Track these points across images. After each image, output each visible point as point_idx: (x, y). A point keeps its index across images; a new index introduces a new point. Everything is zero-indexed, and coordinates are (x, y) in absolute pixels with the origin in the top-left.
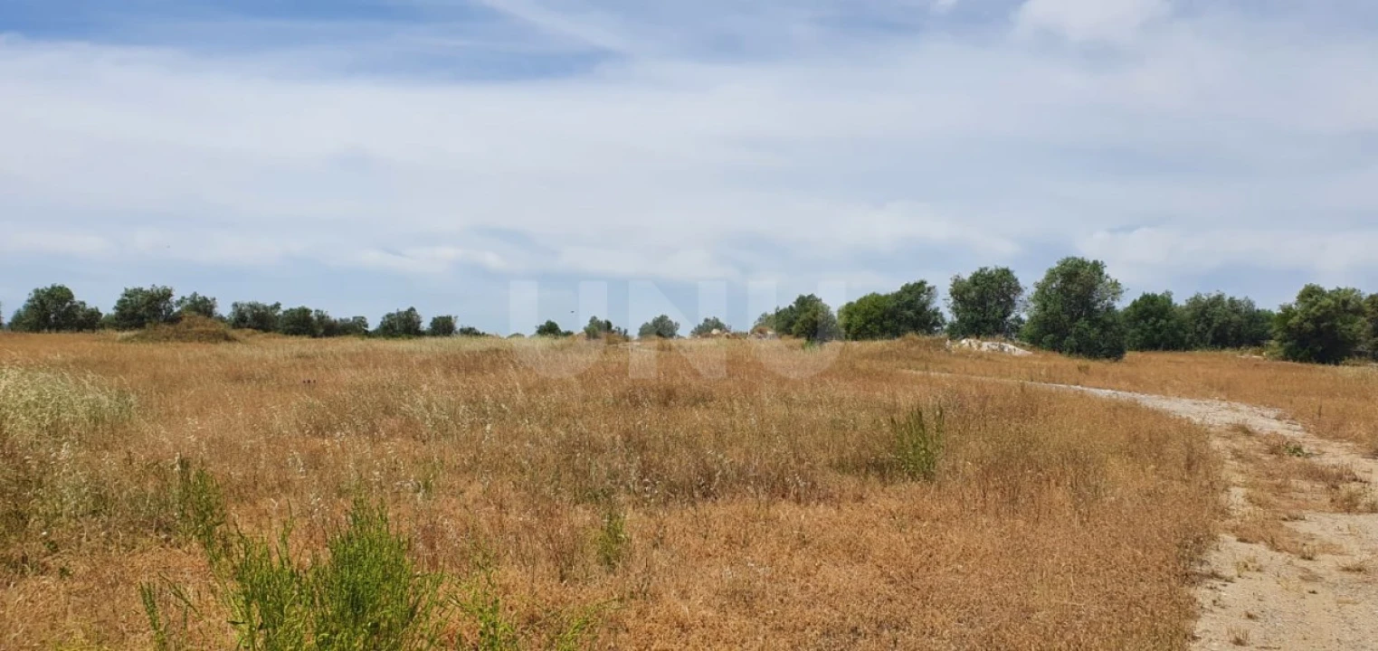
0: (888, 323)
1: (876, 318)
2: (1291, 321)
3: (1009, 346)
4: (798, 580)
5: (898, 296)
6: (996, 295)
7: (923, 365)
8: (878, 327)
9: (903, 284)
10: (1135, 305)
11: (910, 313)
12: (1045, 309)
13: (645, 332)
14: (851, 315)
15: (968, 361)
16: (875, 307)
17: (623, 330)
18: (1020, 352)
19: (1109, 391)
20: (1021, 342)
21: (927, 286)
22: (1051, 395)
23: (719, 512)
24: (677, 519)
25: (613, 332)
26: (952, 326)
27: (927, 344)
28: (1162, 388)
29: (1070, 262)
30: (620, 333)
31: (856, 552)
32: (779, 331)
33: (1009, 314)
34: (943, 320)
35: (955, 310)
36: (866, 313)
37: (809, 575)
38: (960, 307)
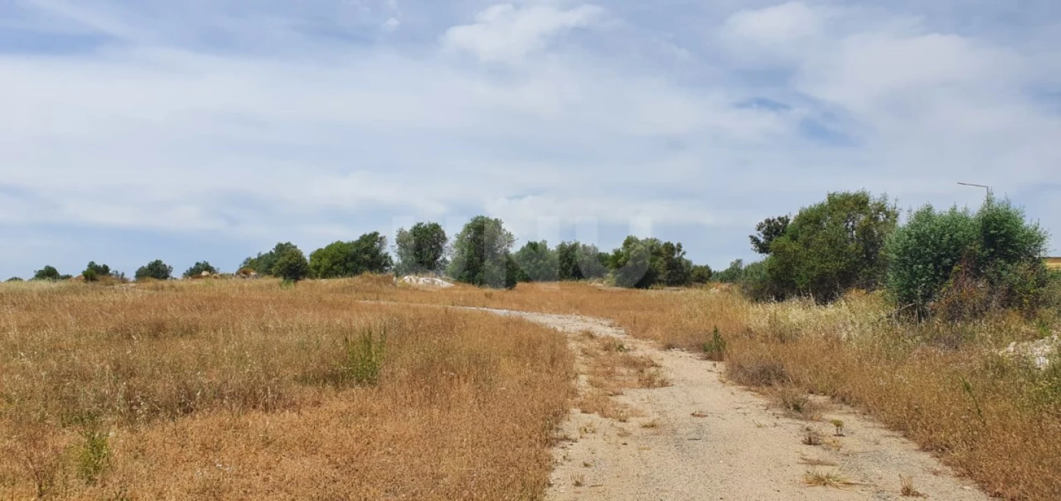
0: (350, 264)
1: (341, 261)
2: (620, 261)
3: (438, 280)
4: (261, 473)
5: (357, 244)
6: (430, 243)
7: (375, 296)
8: (342, 267)
9: (361, 234)
10: (523, 250)
11: (367, 257)
12: (463, 253)
13: (142, 274)
14: (321, 258)
15: (409, 292)
16: (340, 252)
17: (120, 273)
18: (446, 284)
19: (505, 311)
20: (447, 277)
21: (379, 236)
22: (466, 315)
23: (194, 425)
25: (111, 275)
26: (398, 266)
27: (378, 280)
28: (539, 307)
29: (479, 219)
30: (118, 276)
31: (309, 447)
32: (261, 272)
33: (439, 256)
34: (391, 262)
35: (400, 254)
36: (333, 257)
37: (270, 469)
38: (403, 252)
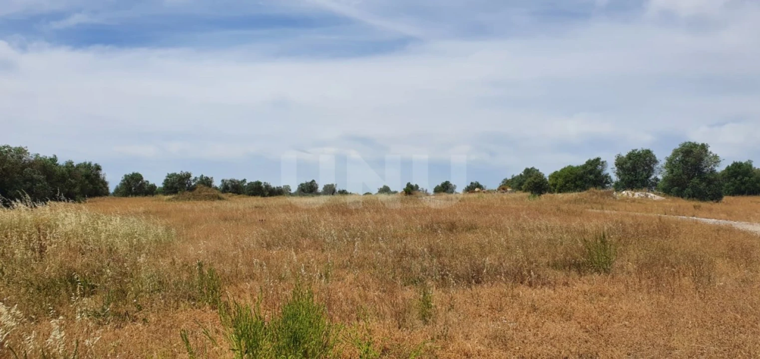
0: (579, 183)
1: (572, 180)
3: (651, 195)
4: (532, 330)
5: (584, 167)
6: (643, 165)
7: (600, 206)
8: (573, 185)
9: (587, 160)
10: (728, 168)
11: (592, 177)
12: (672, 173)
13: (438, 190)
14: (557, 178)
15: (627, 204)
16: (571, 174)
17: (425, 190)
18: (658, 198)
19: (713, 220)
20: (658, 192)
21: (601, 160)
22: (677, 223)
23: (485, 291)
24: (460, 295)
25: (419, 191)
26: (617, 184)
27: (602, 195)
28: (748, 218)
29: (687, 144)
30: (423, 191)
31: (566, 315)
32: (514, 188)
33: (651, 175)
34: (611, 180)
35: (618, 174)
36: (566, 177)
37: (538, 327)
38: (621, 173)
